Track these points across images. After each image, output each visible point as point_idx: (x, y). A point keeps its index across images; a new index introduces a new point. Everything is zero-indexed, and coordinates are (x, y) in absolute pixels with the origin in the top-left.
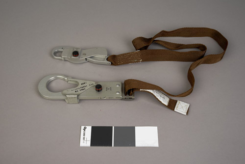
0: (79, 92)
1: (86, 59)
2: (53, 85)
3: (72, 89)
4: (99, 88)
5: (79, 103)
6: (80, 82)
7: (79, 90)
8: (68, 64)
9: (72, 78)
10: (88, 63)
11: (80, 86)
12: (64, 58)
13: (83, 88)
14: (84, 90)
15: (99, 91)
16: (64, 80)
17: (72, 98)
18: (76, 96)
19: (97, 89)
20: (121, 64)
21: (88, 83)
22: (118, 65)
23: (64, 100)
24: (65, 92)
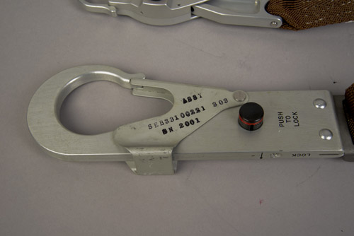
0: (179, 133)
1: (192, 9)
2: (83, 105)
3: (151, 121)
4: (251, 116)
5: (175, 172)
6: (180, 93)
7: (175, 125)
8: (131, 28)
9: (149, 78)
10: (199, 24)
11: (179, 108)
12: (117, 8)
13: (192, 117)
14: (196, 125)
15: (251, 128)
16: (119, 83)
17: (152, 158)
18: (169, 152)
19: (245, 121)
20: (318, 25)
21: (208, 97)
22: (304, 27)
23: (124, 163)
24: (125, 133)
